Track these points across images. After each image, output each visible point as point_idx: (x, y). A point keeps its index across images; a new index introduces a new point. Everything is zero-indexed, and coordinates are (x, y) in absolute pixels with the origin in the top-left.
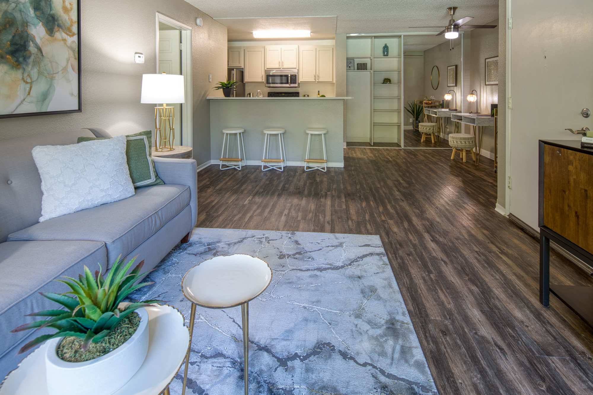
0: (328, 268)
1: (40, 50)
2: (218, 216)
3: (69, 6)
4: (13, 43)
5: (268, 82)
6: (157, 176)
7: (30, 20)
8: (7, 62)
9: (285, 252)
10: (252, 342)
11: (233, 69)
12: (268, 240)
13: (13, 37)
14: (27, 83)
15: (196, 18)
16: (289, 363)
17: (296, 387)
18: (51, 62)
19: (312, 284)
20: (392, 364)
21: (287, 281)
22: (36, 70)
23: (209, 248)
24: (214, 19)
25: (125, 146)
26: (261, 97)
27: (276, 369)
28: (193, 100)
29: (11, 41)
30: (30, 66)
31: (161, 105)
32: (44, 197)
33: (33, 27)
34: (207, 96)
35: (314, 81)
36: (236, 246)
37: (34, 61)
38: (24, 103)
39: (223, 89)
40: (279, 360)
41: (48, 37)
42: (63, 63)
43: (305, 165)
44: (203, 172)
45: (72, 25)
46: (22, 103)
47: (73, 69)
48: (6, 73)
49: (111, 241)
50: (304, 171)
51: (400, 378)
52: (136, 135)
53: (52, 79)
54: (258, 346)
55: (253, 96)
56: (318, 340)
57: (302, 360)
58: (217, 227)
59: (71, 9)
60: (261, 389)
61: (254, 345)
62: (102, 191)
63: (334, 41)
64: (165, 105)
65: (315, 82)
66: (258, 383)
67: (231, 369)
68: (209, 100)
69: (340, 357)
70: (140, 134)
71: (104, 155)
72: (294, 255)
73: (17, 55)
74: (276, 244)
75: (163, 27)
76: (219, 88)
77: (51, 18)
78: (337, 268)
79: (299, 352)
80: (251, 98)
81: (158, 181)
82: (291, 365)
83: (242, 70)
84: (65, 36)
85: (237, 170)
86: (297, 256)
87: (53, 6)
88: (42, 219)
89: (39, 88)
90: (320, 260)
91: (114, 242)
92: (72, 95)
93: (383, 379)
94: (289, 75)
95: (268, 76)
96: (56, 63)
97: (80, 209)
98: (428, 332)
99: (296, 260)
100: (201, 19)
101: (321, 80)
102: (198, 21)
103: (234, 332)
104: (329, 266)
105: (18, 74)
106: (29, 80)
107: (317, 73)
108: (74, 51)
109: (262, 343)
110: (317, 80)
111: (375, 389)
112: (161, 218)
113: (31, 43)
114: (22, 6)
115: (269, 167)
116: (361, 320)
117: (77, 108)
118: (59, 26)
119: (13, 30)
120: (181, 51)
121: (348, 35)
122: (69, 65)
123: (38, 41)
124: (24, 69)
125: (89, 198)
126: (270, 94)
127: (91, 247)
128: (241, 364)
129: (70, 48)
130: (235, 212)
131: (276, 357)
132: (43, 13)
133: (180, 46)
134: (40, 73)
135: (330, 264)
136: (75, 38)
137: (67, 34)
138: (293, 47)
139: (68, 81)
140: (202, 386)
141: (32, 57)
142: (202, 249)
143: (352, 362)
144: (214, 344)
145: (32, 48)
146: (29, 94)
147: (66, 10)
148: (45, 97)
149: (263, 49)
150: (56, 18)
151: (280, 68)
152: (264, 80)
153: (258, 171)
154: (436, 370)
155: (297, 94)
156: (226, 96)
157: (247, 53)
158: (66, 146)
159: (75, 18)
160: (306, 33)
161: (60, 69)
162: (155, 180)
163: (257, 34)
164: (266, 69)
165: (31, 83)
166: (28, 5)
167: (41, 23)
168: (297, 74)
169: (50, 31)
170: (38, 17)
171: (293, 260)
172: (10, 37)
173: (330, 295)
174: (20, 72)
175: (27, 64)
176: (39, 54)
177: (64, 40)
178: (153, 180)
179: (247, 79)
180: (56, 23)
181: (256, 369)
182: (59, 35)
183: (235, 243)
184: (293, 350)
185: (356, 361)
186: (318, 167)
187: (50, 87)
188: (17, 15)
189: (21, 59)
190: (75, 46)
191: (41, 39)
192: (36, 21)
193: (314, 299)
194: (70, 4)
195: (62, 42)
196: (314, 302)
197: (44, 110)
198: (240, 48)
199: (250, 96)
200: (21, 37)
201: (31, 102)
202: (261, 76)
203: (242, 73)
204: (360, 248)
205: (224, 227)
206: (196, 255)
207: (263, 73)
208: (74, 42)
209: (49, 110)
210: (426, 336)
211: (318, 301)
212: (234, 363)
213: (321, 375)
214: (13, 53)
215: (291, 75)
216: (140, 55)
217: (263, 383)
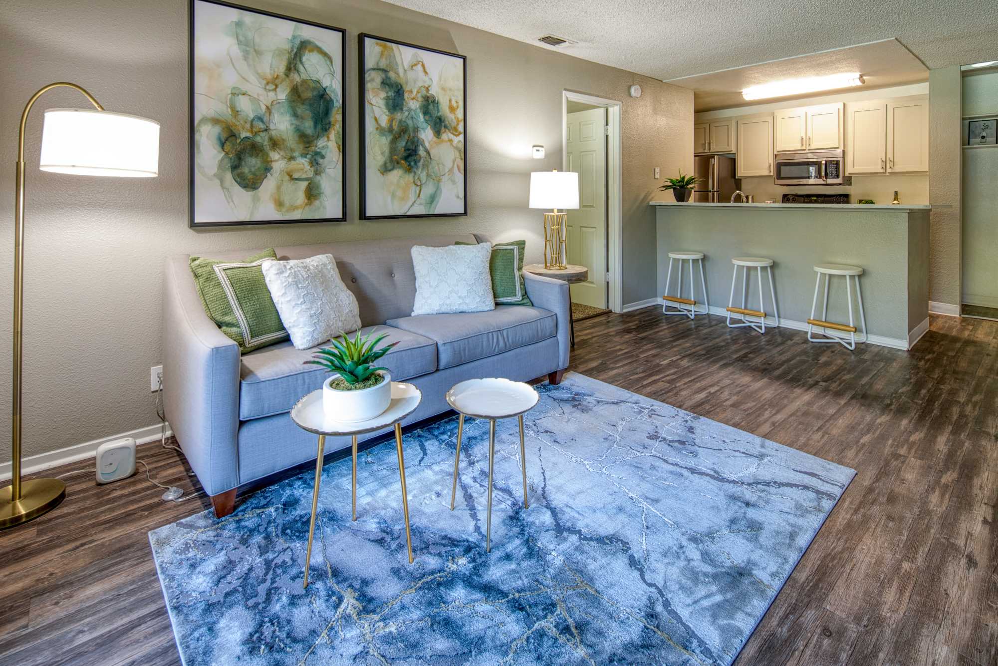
0: (708, 475)
1: (428, 153)
2: (613, 369)
3: (455, 105)
4: (407, 149)
5: (779, 177)
6: (525, 294)
7: (420, 125)
8: (401, 167)
9: (663, 433)
10: (545, 498)
11: (713, 157)
12: (652, 413)
13: (407, 143)
14: (417, 185)
15: (630, 87)
16: (565, 534)
17: (553, 553)
18: (438, 164)
19: (665, 480)
20: (689, 605)
21: (636, 465)
22: (425, 173)
23: (574, 398)
24: (664, 81)
25: (489, 256)
26: (769, 203)
27: (547, 530)
28: (623, 206)
29: (405, 147)
30: (420, 170)
31: (552, 211)
32: (417, 293)
33: (422, 131)
34: (651, 200)
35: (881, 171)
36: (606, 406)
37: (423, 165)
38: (415, 204)
39: (674, 189)
40: (557, 525)
41: (435, 139)
42: (449, 165)
43: (809, 329)
44: (638, 312)
45: (458, 124)
46: (413, 204)
47: (459, 169)
48: (401, 177)
49: (442, 342)
50: (806, 341)
51: (685, 624)
52: (508, 244)
53: (439, 181)
54: (548, 503)
55: (753, 201)
56: (616, 533)
57: (580, 538)
58: (602, 380)
59: (458, 107)
60: (520, 536)
61: (544, 500)
62: (460, 297)
63: (927, 84)
64: (556, 211)
65: (885, 173)
66: (523, 530)
67: (508, 507)
68: (654, 207)
69: (627, 561)
70: (512, 244)
71: (465, 262)
72: (673, 441)
73: (409, 160)
74: (658, 421)
75: (574, 108)
76: (667, 187)
77: (438, 120)
78: (723, 480)
79: (584, 531)
80: (750, 204)
81: (525, 301)
82: (566, 536)
83: (732, 156)
84: (451, 136)
85: (689, 317)
86: (676, 444)
87: (440, 108)
88: (413, 314)
89: (428, 190)
90: (705, 462)
91: (444, 344)
92: (458, 197)
93: (659, 608)
94: (824, 162)
95: (779, 166)
96: (443, 165)
97: (441, 312)
98: (797, 615)
99: (669, 448)
100: (638, 87)
101: (897, 169)
102: (633, 91)
103: (536, 481)
104: (712, 473)
105: (409, 178)
106: (419, 183)
107: (890, 155)
108: (460, 151)
109: (554, 504)
110: (889, 170)
111: (639, 609)
112: (506, 340)
113: (421, 147)
114: (413, 113)
115: (744, 323)
116: (695, 546)
117: (463, 212)
118: (446, 127)
119: (406, 137)
120: (607, 136)
121: (964, 68)
122: (455, 166)
123: (427, 144)
124: (415, 173)
125: (448, 302)
126: (786, 198)
127: (423, 341)
128: (520, 508)
129: (457, 148)
130: (638, 370)
131: (557, 522)
132: (431, 116)
133: (606, 130)
134: (428, 175)
135: (715, 472)
136: (461, 137)
137: (454, 134)
138: (833, 107)
139: (454, 182)
140: (476, 505)
141: (422, 161)
142: (566, 396)
143: (636, 574)
144: (510, 482)
145: (422, 152)
146: (419, 196)
147: (452, 109)
148: (433, 199)
149: (772, 117)
150: (443, 118)
151: (805, 150)
152: (772, 173)
153: (722, 324)
154: (756, 652)
155: (845, 198)
156: (678, 200)
157: (742, 128)
158: (437, 248)
159: (461, 116)
160: (849, 77)
161: (447, 170)
162: (520, 299)
163: (751, 92)
164: (775, 153)
165: (421, 186)
166: (419, 110)
167: (429, 127)
168: (841, 160)
169: (438, 133)
170: (426, 121)
171: (666, 446)
172: (404, 144)
173: (679, 501)
174: (412, 175)
175: (417, 168)
176: (427, 157)
177: (451, 141)
178: (518, 298)
179: (741, 172)
180: (443, 124)
181: (530, 519)
182: (446, 136)
183: (607, 403)
184: (580, 525)
185: (642, 576)
186: (841, 339)
187: (437, 189)
188: (410, 122)
189: (412, 164)
190: (461, 146)
191: (429, 143)
192: (425, 125)
193: (652, 496)
194: (457, 102)
195: (449, 143)
196: (647, 498)
197: (431, 212)
198: (729, 119)
199: (747, 202)
200: (413, 142)
201: (421, 204)
202: (767, 165)
203: (733, 161)
204: (793, 472)
205: (609, 383)
206: (555, 400)
207: (771, 160)
208: (460, 141)
209: (436, 212)
210: (786, 616)
211: (657, 501)
212: (514, 504)
213: (589, 561)
214: (406, 158)
215: (826, 161)
216: (538, 148)
217: (526, 533)
